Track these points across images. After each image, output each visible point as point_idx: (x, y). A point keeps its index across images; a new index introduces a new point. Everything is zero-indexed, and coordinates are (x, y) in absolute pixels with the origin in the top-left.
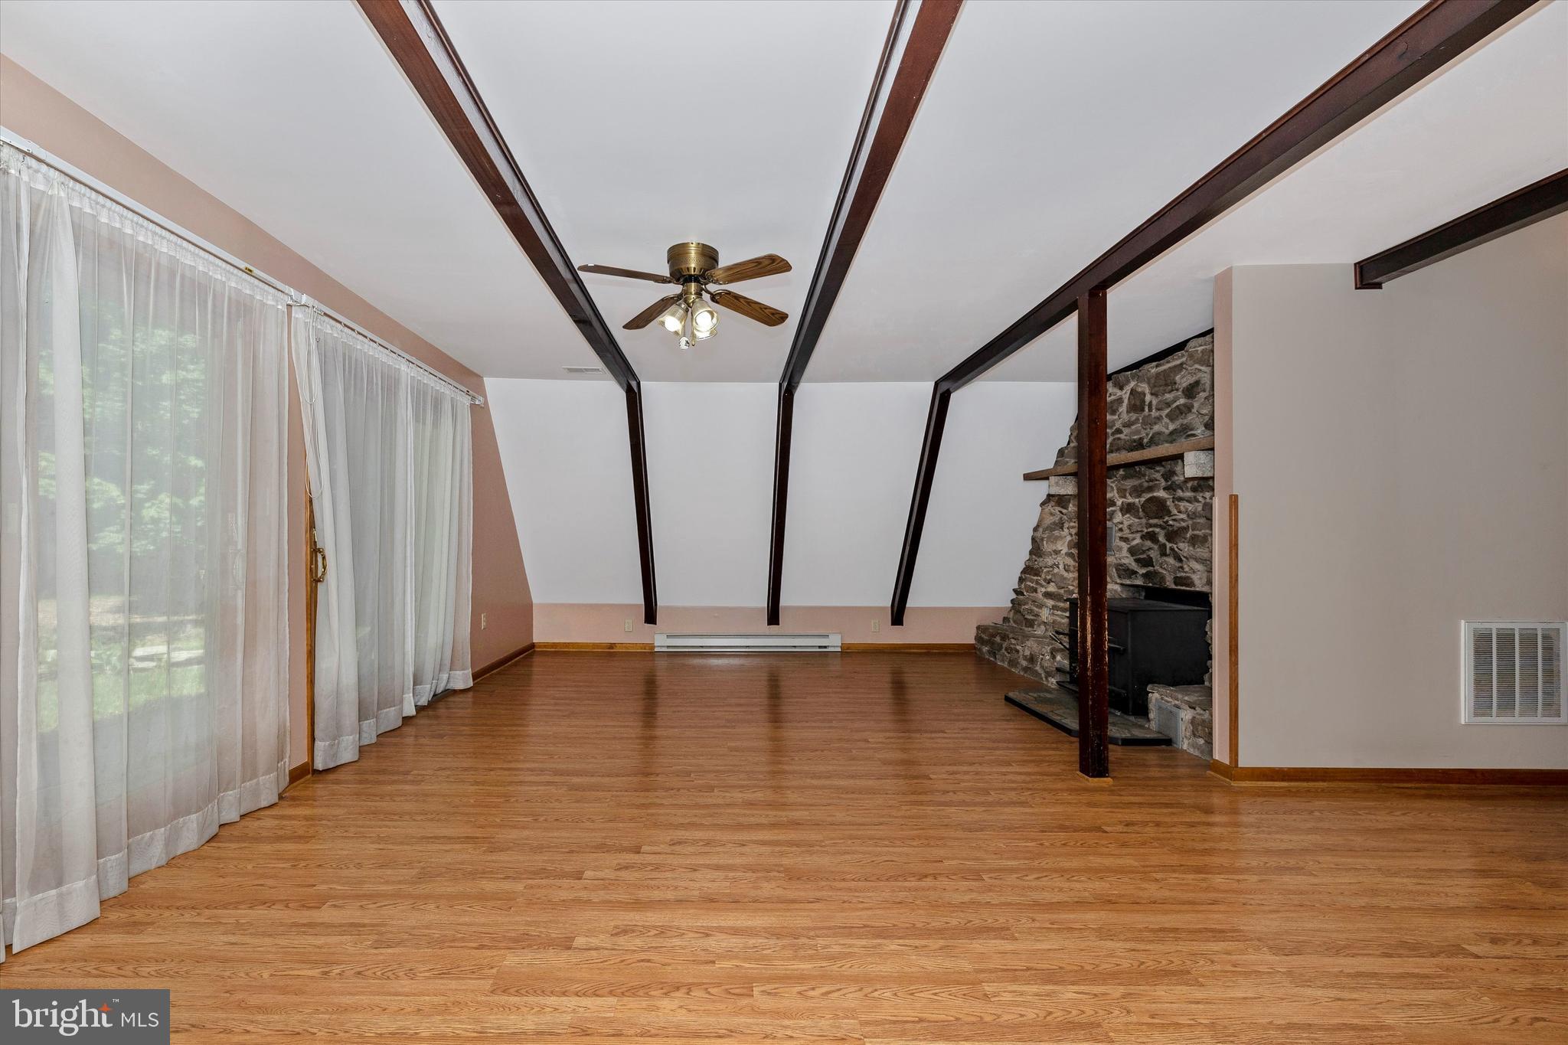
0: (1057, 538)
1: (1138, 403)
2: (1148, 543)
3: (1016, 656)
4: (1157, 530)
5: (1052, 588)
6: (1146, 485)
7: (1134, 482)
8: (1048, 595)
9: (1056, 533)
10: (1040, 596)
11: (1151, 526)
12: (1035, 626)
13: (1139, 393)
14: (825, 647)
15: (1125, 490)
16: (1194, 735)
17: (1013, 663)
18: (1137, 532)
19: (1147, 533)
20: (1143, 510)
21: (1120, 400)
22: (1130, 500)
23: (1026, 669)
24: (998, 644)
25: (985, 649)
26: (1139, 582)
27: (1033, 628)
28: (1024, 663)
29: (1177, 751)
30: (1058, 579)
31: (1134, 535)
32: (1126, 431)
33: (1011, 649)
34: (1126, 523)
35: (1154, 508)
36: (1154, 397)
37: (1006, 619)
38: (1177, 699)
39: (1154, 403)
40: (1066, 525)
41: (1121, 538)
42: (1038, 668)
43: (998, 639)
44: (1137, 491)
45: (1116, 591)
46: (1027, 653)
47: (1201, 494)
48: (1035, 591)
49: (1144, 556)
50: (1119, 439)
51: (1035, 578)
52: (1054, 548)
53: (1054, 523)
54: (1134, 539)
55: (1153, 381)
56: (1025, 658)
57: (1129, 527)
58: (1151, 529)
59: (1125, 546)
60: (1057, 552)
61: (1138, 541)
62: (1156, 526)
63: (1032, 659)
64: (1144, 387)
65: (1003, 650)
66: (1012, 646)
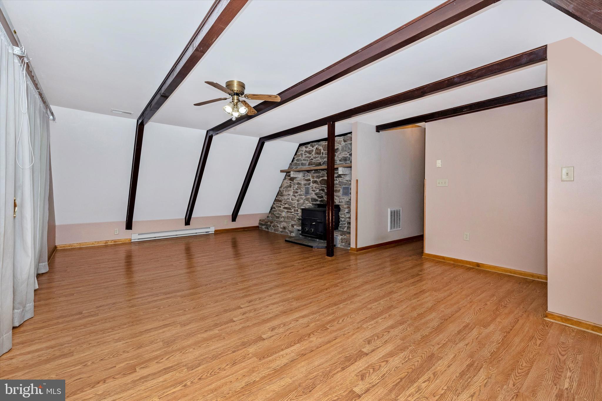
0: (289, 190)
1: (319, 152)
2: (322, 192)
3: (277, 228)
4: (324, 188)
5: (286, 206)
6: (321, 175)
7: (317, 174)
8: (285, 208)
9: (289, 189)
10: (282, 208)
11: (322, 187)
12: (280, 218)
13: (320, 149)
14: (208, 232)
15: (314, 177)
16: (342, 243)
17: (277, 230)
18: (318, 188)
19: (321, 189)
20: (320, 183)
21: (312, 151)
22: (315, 179)
23: (282, 232)
24: (270, 225)
25: (263, 227)
26: (318, 203)
27: (279, 219)
28: (281, 230)
29: (337, 247)
30: (289, 203)
31: (317, 190)
32: (314, 159)
33: (275, 226)
34: (314, 186)
35: (324, 182)
36: (324, 151)
37: (268, 217)
38: (337, 234)
39: (324, 153)
40: (292, 187)
41: (312, 190)
42: (287, 231)
43: (269, 223)
44: (318, 177)
45: (310, 206)
46: (282, 226)
47: (338, 179)
48: (280, 207)
49: (320, 195)
50: (312, 162)
51: (280, 203)
52: (288, 193)
53: (288, 186)
54: (317, 191)
55: (324, 146)
56: (281, 228)
57: (315, 187)
58: (322, 188)
59: (314, 193)
60: (289, 195)
61: (318, 191)
62: (324, 187)
63: (284, 228)
64: (321, 148)
65: (272, 227)
66: (276, 225)
